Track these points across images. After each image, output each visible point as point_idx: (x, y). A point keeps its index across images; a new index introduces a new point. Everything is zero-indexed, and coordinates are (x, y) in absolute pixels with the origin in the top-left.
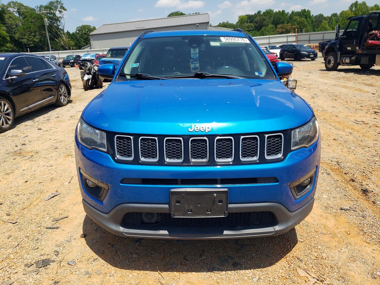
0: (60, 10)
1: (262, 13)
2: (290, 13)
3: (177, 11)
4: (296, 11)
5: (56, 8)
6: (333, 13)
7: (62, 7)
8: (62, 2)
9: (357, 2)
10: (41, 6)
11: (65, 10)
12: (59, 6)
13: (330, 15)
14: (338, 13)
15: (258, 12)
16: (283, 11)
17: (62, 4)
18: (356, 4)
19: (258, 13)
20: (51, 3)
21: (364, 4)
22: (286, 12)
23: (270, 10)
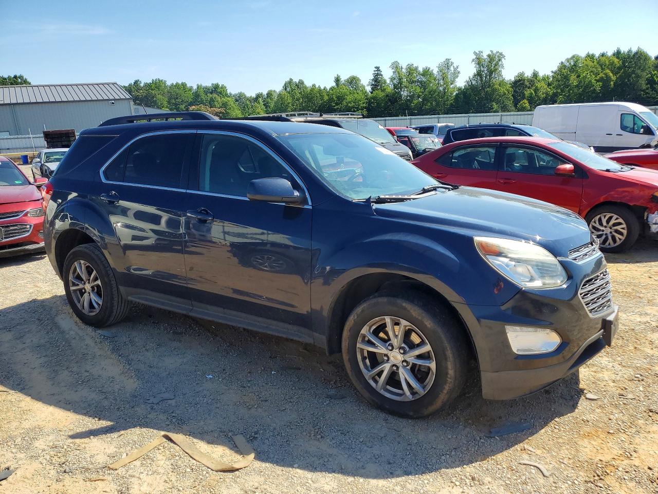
1: (142, 85)
2: (195, 87)
4: (204, 85)
6: (257, 92)
9: (291, 80)
13: (254, 96)
14: (265, 93)
16: (184, 85)
18: (291, 81)
21: (301, 82)
22: (188, 85)
23: (160, 81)
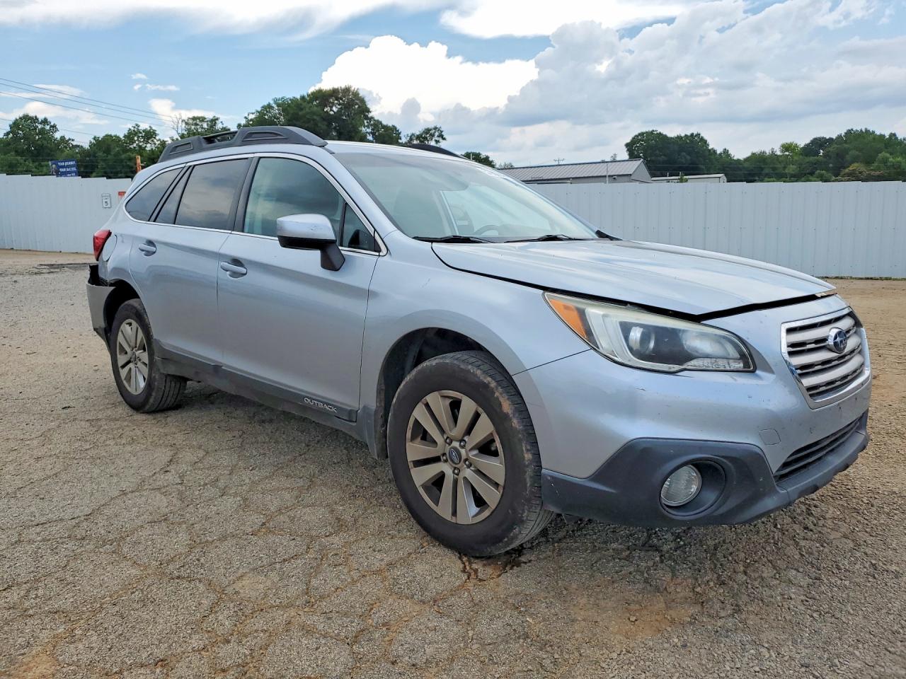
0: (437, 139)
3: (651, 130)
5: (432, 135)
7: (441, 136)
8: (442, 129)
10: (413, 134)
11: (444, 139)
12: (437, 134)
15: (846, 131)
17: (442, 132)
19: (846, 133)
20: (427, 131)
